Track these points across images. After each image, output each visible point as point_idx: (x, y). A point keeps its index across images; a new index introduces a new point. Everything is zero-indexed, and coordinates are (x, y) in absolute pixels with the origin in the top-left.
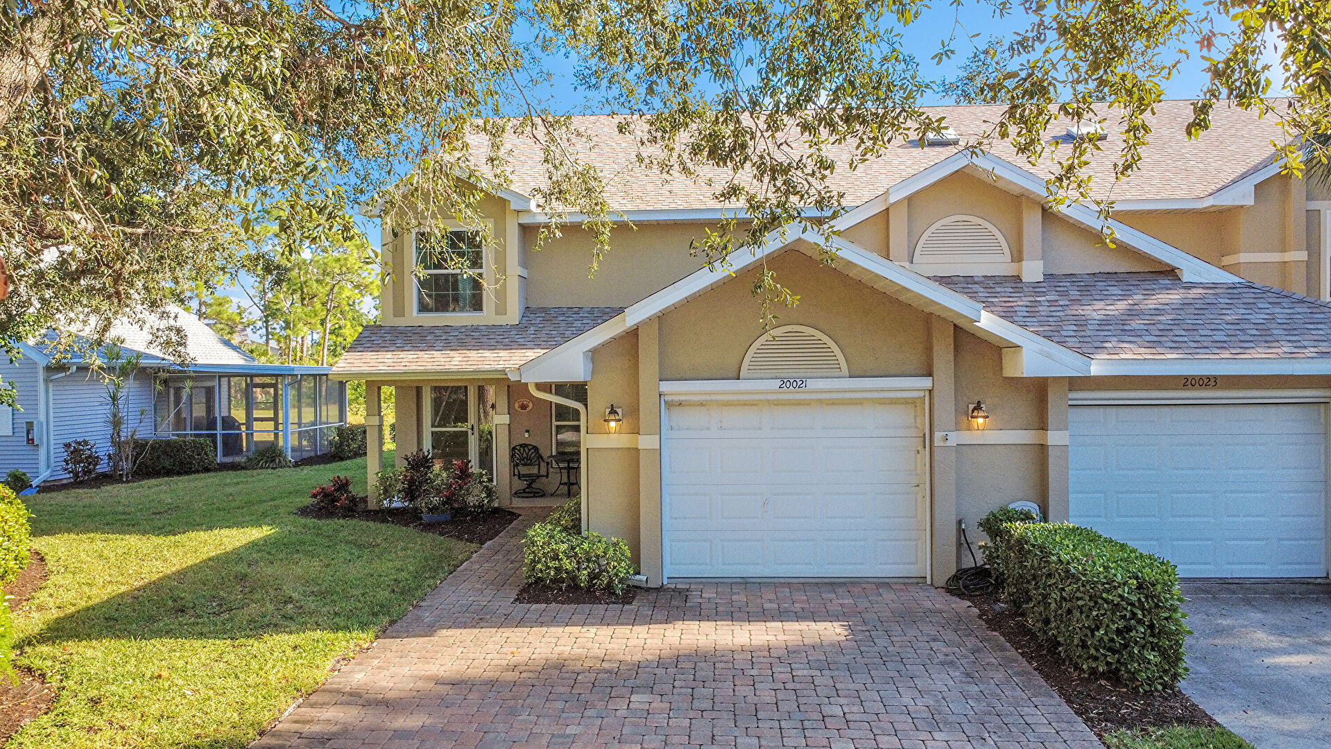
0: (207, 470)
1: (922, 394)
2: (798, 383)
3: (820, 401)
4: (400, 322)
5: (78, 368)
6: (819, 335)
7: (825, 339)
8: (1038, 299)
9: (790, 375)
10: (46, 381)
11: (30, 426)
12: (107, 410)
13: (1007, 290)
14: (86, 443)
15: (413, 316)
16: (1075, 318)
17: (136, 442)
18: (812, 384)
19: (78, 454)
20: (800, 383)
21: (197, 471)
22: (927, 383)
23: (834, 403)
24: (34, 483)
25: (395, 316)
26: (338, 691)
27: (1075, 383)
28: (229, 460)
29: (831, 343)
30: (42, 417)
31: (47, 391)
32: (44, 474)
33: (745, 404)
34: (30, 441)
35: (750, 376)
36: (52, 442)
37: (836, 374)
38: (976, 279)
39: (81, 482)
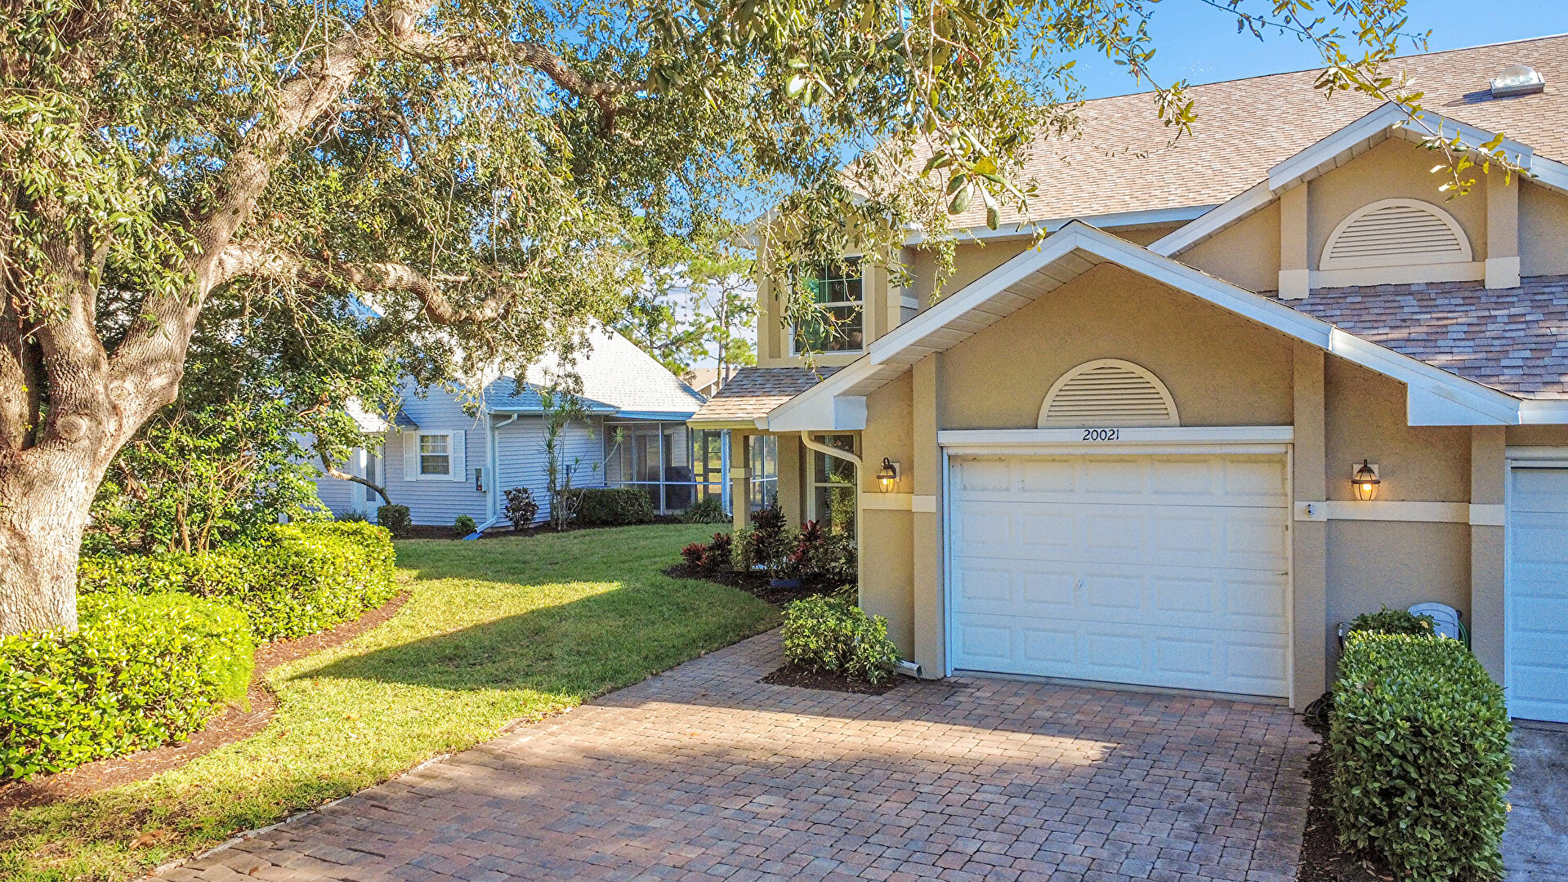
0: (641, 522)
1: (1283, 449)
2: (1108, 434)
3: (1151, 458)
4: (777, 364)
5: (519, 416)
6: (1139, 371)
7: (1148, 376)
8: (1494, 313)
9: (1096, 423)
10: (493, 429)
11: (478, 471)
12: (544, 459)
13: (1453, 301)
14: (525, 491)
15: (789, 357)
16: (1535, 339)
17: (570, 491)
18: (1125, 435)
19: (519, 505)
20: (1109, 434)
21: (629, 524)
22: (1285, 433)
23: (1166, 460)
24: (478, 530)
25: (771, 357)
26: (489, 752)
27: (1515, 435)
28: (669, 512)
29: (1155, 382)
30: (490, 466)
31: (493, 437)
32: (491, 521)
33: (1054, 460)
34: (479, 487)
35: (1052, 424)
36: (498, 489)
37: (1162, 423)
38: (1413, 288)
39: (521, 530)
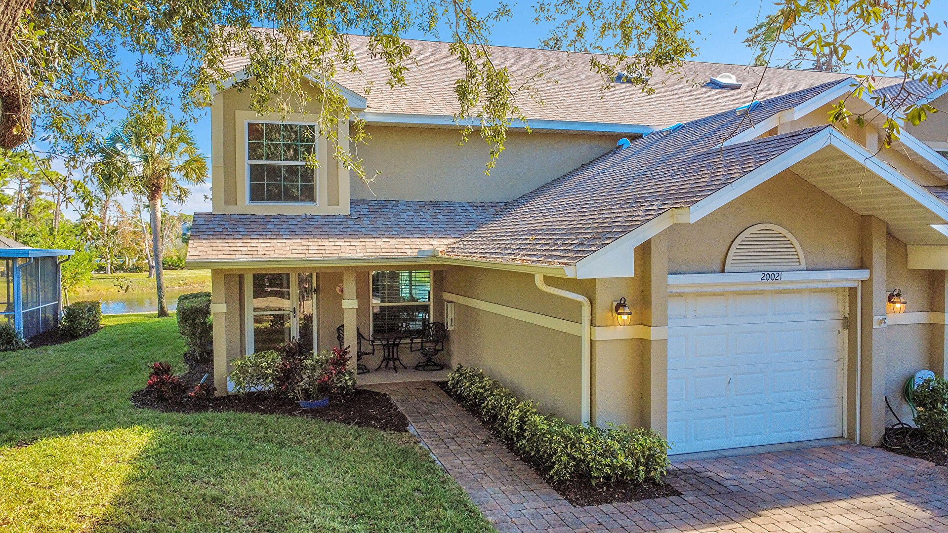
1: (856, 284)
4: (232, 210)
7: (789, 236)
15: (245, 205)
18: (785, 276)
20: (777, 276)
22: (864, 274)
25: (226, 204)
35: (732, 269)
37: (797, 268)
